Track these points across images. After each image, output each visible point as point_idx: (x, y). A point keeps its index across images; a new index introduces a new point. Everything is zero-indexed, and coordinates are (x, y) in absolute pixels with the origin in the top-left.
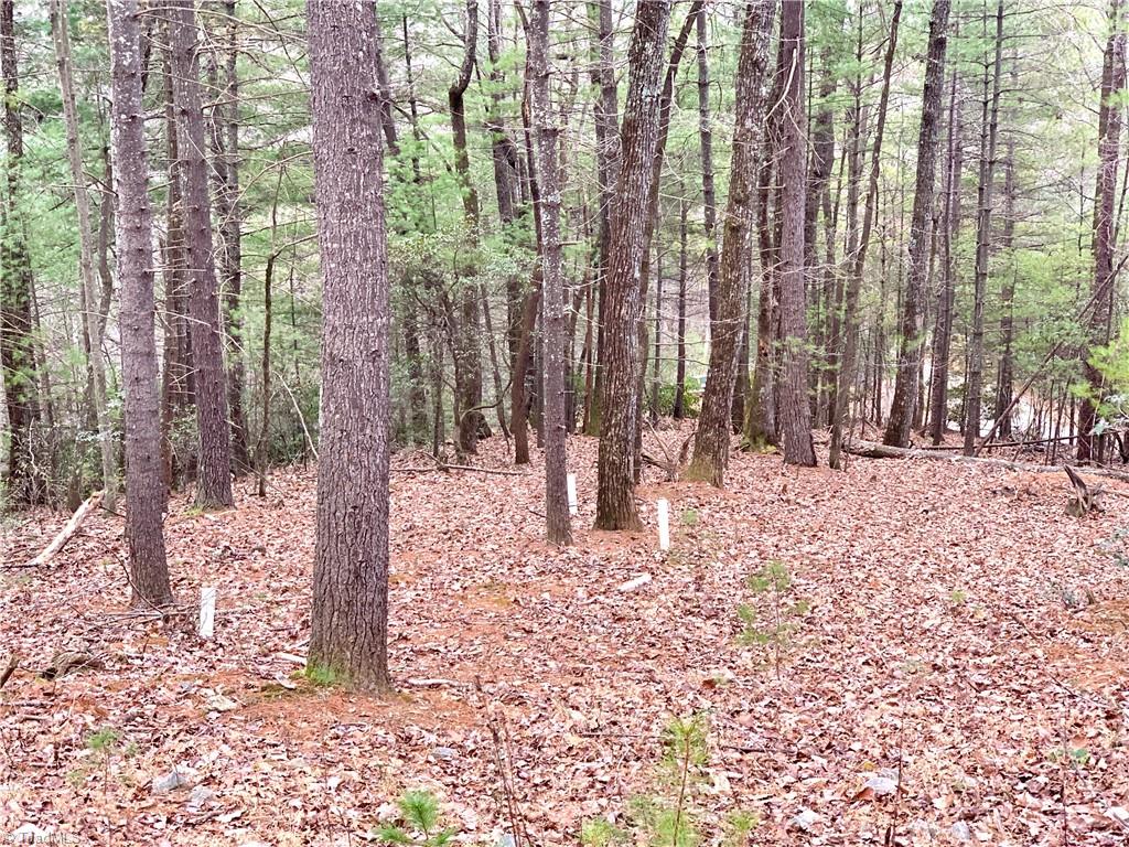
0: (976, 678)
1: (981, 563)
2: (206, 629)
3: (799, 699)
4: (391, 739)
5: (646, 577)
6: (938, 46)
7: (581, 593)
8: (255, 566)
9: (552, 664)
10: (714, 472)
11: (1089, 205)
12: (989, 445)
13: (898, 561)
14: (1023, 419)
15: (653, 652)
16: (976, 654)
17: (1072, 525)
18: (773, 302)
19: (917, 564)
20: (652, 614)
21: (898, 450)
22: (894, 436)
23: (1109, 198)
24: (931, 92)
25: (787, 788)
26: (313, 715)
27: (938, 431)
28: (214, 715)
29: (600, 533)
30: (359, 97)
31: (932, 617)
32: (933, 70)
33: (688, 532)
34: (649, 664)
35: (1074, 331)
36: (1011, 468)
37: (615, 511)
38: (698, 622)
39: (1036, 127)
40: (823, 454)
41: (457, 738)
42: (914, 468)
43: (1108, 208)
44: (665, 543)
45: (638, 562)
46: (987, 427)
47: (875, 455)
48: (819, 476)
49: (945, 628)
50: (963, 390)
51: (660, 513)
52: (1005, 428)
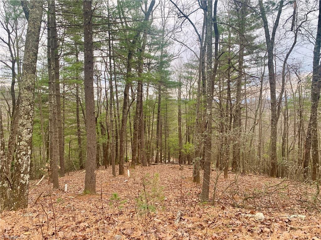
0: (173, 188)
1: (170, 175)
2: (66, 190)
3: (151, 192)
4: (98, 200)
5: (127, 180)
6: (159, 112)
7: (119, 183)
8: (70, 183)
9: (117, 191)
10: (134, 167)
11: (178, 132)
12: (168, 163)
13: (160, 176)
14: (171, 160)
15: (130, 188)
16: (173, 185)
17: (180, 171)
18: (140, 145)
19: (162, 176)
20: (129, 184)
21: (157, 164)
22: (156, 162)
23: (180, 131)
24: (158, 118)
25: (153, 201)
26: (86, 198)
27: (161, 162)
28: (71, 199)
29: (120, 175)
30: (92, 113)
31: (166, 182)
32: (158, 115)
33: (131, 174)
34: (131, 190)
35: (178, 147)
36: (171, 165)
37: (121, 172)
38: (136, 184)
39: (170, 122)
40: (148, 165)
41: (107, 199)
42: (159, 166)
43: (180, 132)
44: (129, 176)
45: (126, 178)
46: (167, 161)
47: (154, 165)
48: (147, 167)
49: (168, 183)
50: (164, 156)
51: (128, 172)
52: (169, 161)
